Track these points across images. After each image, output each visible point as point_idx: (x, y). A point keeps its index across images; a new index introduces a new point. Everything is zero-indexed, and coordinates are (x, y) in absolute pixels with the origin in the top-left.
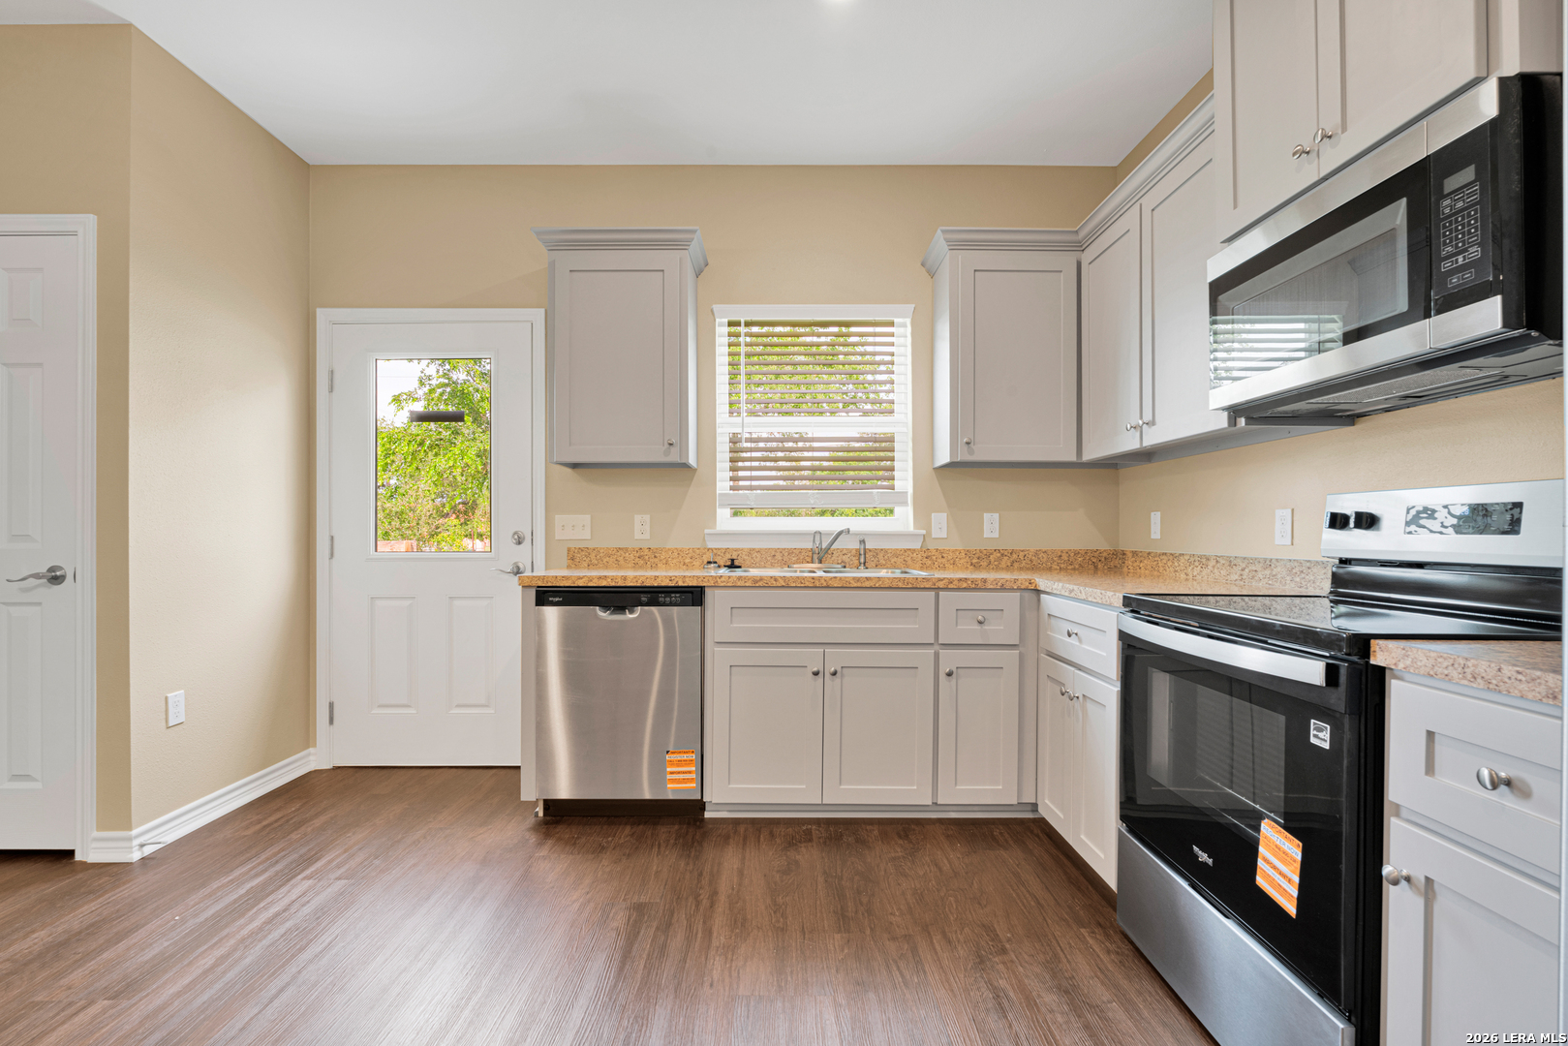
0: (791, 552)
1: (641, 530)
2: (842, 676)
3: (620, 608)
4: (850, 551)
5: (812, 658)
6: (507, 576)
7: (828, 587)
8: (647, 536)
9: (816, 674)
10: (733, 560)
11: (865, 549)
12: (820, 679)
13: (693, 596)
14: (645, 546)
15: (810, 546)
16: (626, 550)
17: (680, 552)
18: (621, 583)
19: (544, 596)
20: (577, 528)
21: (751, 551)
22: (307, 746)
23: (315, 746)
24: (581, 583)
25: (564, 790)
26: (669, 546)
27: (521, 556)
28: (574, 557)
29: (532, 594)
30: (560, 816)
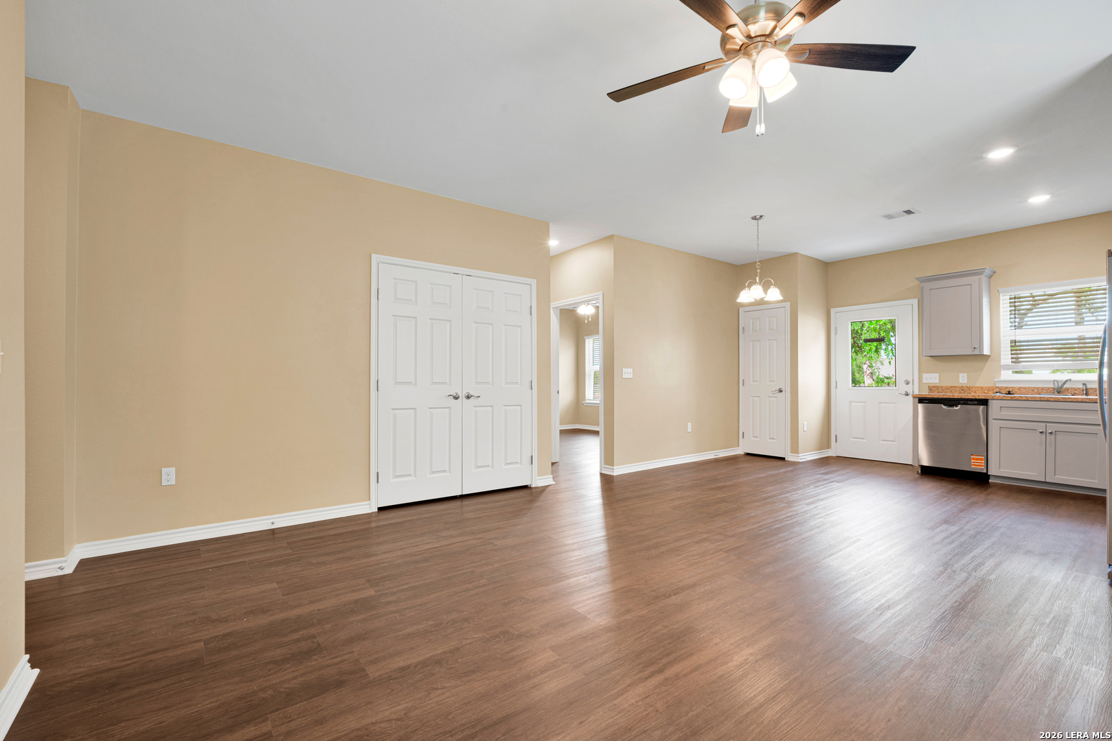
0: (1042, 389)
1: (963, 379)
2: (1055, 434)
3: (952, 406)
4: (1079, 389)
5: (1041, 427)
6: (902, 396)
7: (1048, 401)
8: (966, 382)
9: (1041, 432)
10: (1009, 392)
11: (1086, 389)
12: (1044, 436)
13: (984, 402)
14: (965, 385)
15: (1052, 386)
16: (956, 387)
17: (982, 388)
18: (952, 397)
19: (922, 400)
20: (932, 379)
21: (1019, 388)
22: (828, 448)
23: (830, 448)
24: (936, 397)
25: (925, 462)
26: (977, 385)
27: (909, 389)
28: (930, 389)
29: (917, 399)
30: (928, 472)
